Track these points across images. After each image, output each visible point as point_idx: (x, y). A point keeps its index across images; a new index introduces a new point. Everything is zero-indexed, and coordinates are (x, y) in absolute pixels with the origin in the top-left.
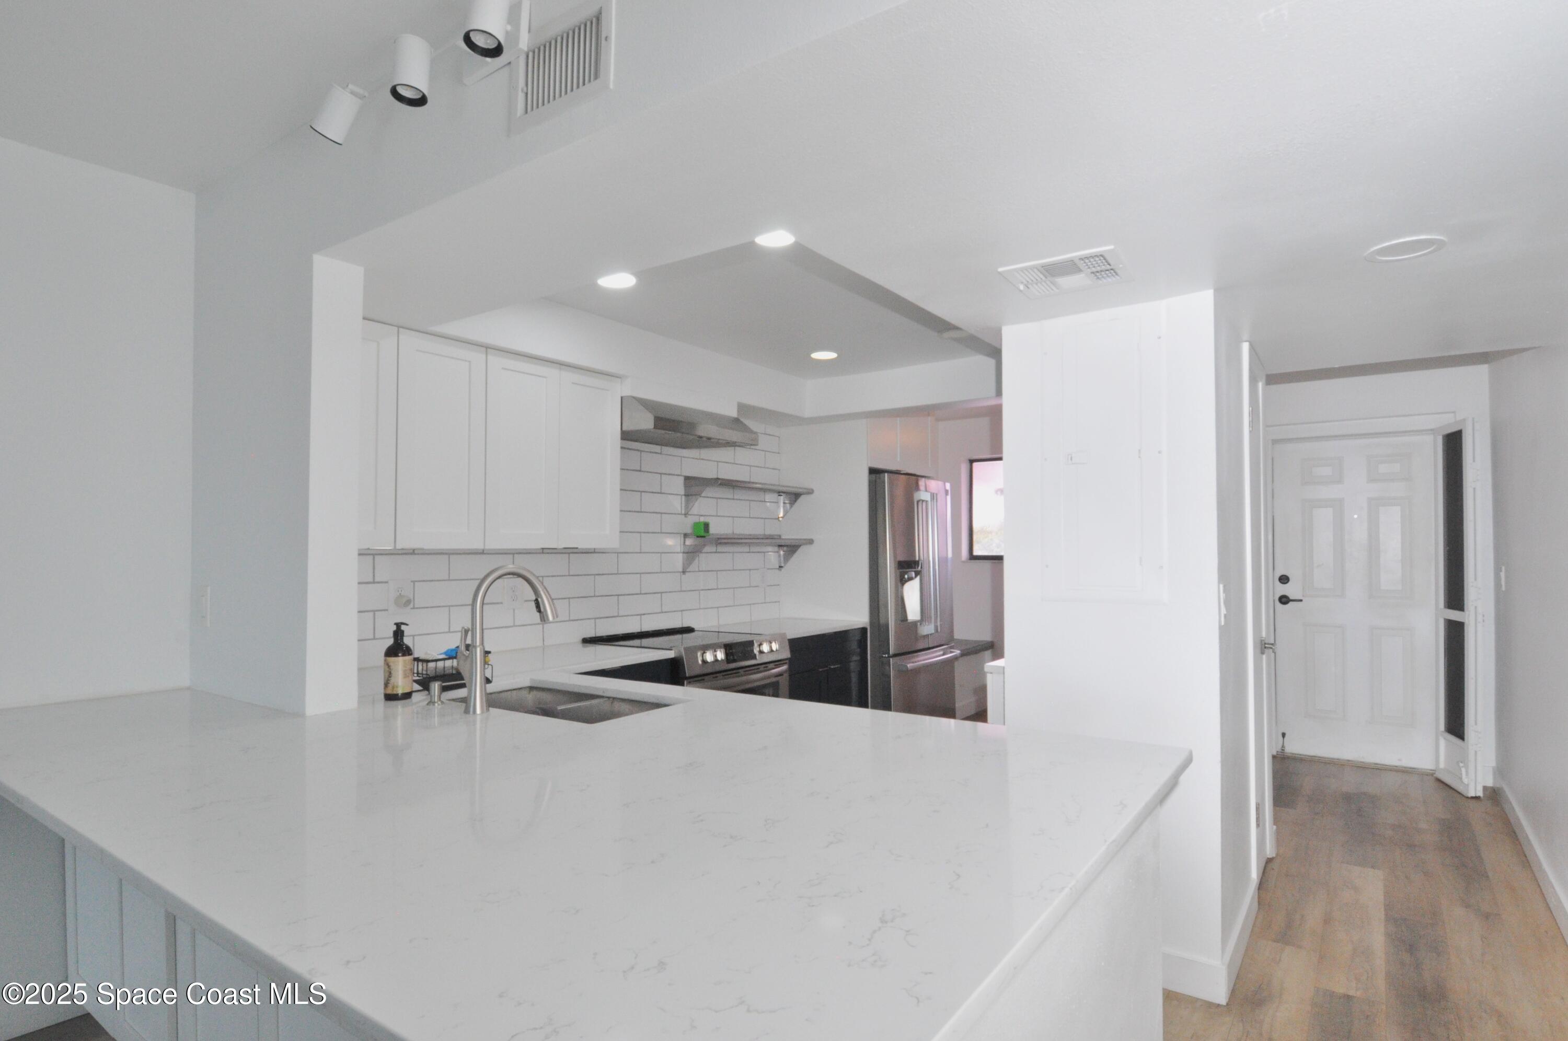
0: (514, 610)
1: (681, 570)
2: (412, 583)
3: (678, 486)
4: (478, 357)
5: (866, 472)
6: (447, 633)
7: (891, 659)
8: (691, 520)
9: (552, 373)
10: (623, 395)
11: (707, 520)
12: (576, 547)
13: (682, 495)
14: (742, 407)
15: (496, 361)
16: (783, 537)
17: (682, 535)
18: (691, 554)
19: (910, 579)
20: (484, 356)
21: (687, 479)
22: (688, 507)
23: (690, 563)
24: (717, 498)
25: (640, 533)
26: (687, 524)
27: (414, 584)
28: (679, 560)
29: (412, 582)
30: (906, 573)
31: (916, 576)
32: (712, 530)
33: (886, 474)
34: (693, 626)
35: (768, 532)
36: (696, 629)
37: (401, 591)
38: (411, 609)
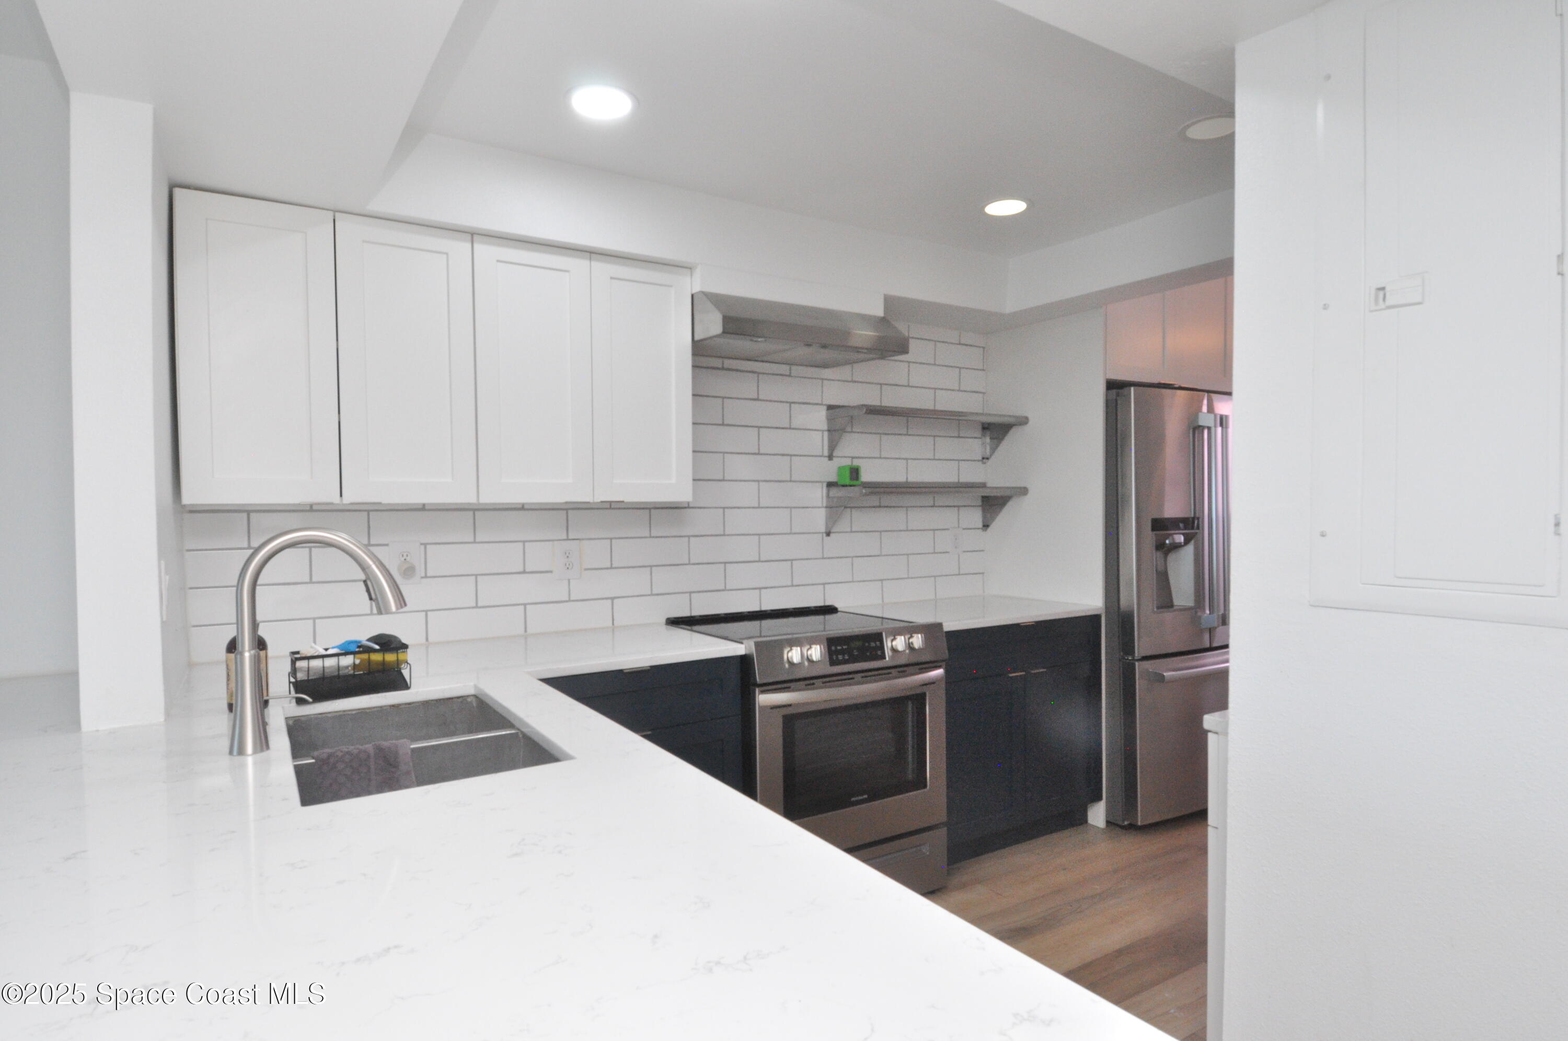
0: (569, 581)
1: (823, 529)
2: (423, 547)
3: (819, 418)
4: (461, 248)
5: (1101, 388)
6: (473, 608)
7: (1137, 663)
8: (837, 462)
9: (579, 265)
10: (694, 292)
11: (856, 463)
12: (622, 500)
13: (823, 431)
14: (889, 302)
15: (484, 250)
16: (989, 485)
17: (825, 485)
18: (835, 509)
19: (1176, 547)
20: (469, 245)
21: (830, 407)
22: (832, 447)
23: (835, 522)
24: (880, 434)
25: (758, 481)
26: (830, 471)
27: (425, 548)
28: (819, 518)
29: (422, 544)
30: (1168, 536)
31: (1187, 541)
32: (865, 477)
33: (1132, 389)
34: (837, 605)
35: (964, 479)
36: (839, 609)
37: (407, 556)
38: (422, 578)
